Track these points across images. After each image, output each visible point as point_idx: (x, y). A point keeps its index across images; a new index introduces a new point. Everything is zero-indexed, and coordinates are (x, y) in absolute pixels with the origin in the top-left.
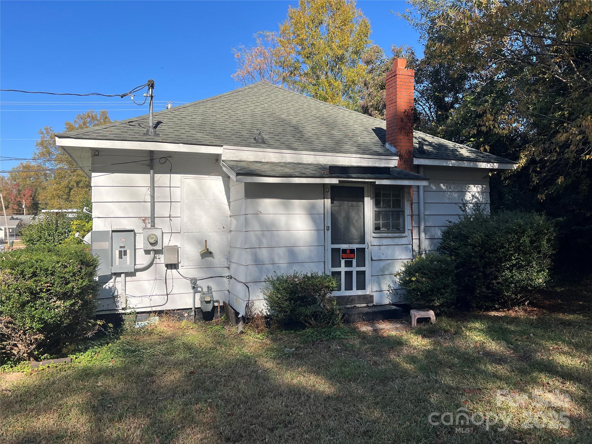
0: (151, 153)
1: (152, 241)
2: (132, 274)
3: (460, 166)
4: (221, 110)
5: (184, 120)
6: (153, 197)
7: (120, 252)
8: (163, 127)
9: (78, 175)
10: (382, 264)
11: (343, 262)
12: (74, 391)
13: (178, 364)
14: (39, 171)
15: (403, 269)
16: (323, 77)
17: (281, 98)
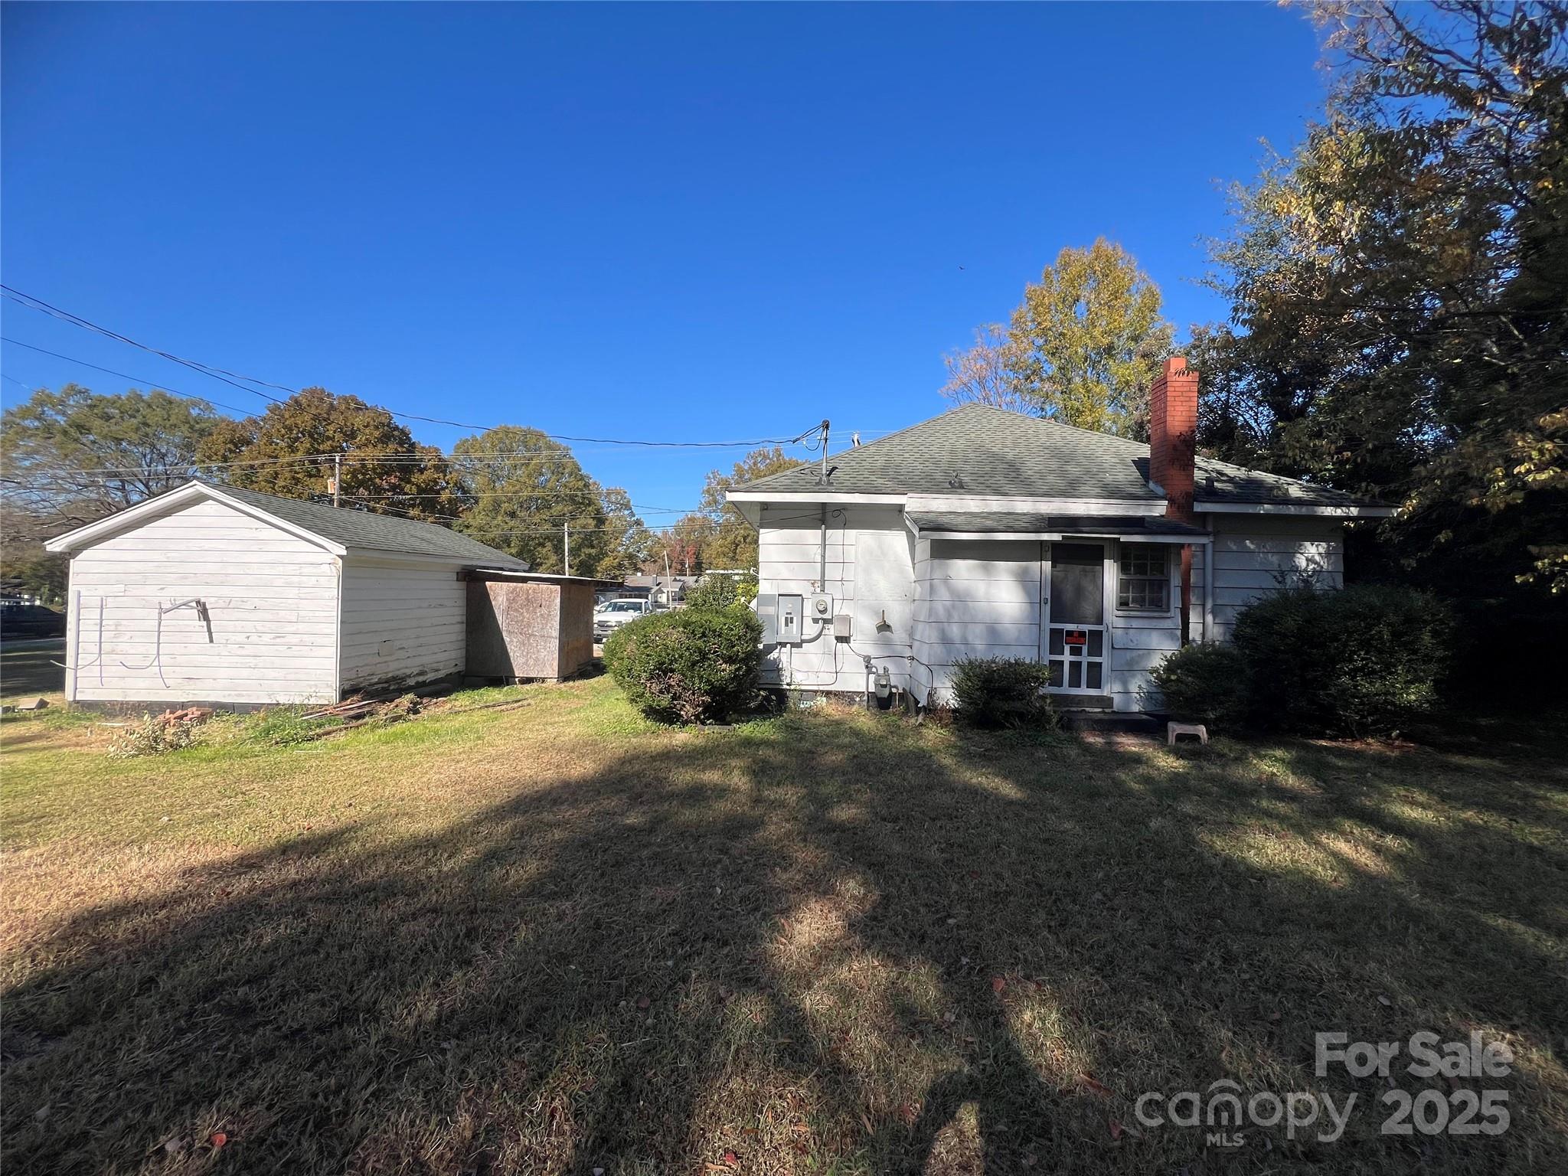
0: (824, 506)
1: (821, 608)
2: (798, 645)
3: (1282, 512)
4: (911, 447)
5: (864, 463)
6: (823, 557)
7: (786, 618)
8: (839, 474)
9: (745, 528)
10: (1129, 655)
11: (1067, 648)
12: (737, 755)
13: (841, 747)
14: (706, 527)
15: (1164, 663)
16: (1077, 380)
17: (995, 422)
